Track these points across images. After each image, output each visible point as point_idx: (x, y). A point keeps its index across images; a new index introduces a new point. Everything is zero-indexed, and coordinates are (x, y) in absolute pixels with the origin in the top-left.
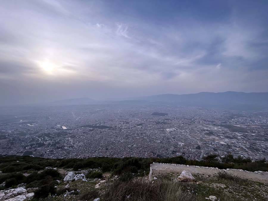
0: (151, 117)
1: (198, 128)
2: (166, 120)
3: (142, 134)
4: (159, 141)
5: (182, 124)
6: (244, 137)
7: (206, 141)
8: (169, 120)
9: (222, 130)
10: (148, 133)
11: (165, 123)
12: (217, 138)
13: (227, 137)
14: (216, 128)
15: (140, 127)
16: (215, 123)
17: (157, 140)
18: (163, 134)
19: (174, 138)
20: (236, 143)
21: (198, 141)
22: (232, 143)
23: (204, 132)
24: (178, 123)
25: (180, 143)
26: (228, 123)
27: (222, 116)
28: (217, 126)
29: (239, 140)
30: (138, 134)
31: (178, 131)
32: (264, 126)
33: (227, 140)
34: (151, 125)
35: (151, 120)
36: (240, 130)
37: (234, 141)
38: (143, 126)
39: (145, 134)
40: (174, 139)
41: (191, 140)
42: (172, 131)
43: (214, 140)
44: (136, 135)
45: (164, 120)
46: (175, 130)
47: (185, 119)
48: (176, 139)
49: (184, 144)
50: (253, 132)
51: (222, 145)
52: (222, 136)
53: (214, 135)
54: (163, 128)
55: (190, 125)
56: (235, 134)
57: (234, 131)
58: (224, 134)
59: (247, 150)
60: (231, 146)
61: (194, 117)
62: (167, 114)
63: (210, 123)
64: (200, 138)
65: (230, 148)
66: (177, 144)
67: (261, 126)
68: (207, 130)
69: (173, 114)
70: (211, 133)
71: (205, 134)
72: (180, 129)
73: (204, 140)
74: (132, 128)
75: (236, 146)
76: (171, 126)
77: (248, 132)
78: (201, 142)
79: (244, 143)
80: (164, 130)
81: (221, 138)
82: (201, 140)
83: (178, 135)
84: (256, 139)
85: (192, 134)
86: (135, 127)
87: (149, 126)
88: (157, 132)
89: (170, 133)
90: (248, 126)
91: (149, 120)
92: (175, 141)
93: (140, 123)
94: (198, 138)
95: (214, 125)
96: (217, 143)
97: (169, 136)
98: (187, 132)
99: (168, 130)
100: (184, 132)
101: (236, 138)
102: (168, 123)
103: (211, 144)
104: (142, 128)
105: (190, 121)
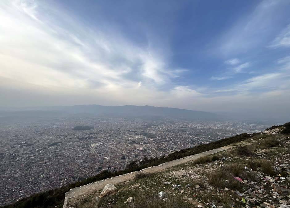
0: (72, 132)
1: (123, 138)
2: (91, 134)
3: (56, 156)
4: (82, 161)
5: (109, 137)
6: (154, 141)
7: (130, 150)
8: (95, 134)
9: (142, 138)
10: (66, 154)
11: (90, 138)
12: (138, 145)
13: (144, 143)
14: (137, 137)
15: (54, 147)
16: (136, 132)
17: (80, 159)
18: (87, 152)
19: (100, 153)
20: (150, 147)
21: (123, 151)
22: (148, 148)
23: (128, 142)
24: (105, 137)
25: (107, 157)
26: (145, 132)
27: (141, 126)
28: (138, 134)
29: (151, 144)
30: (49, 159)
31: (104, 145)
32: (165, 131)
33: (144, 146)
34: (71, 143)
35: (71, 137)
36: (153, 136)
37: (148, 146)
38: (59, 145)
39: (61, 156)
40: (100, 155)
41: (117, 151)
42: (98, 146)
43: (135, 148)
44: (45, 160)
45: (89, 135)
46: (101, 144)
47: (112, 131)
48: (102, 154)
49: (110, 157)
50: (159, 137)
51: (141, 150)
52: (141, 143)
53: (136, 143)
54: (87, 144)
55: (116, 136)
56: (149, 140)
57: (149, 138)
58: (142, 141)
59: (156, 151)
60: (147, 150)
61: (120, 128)
62: (93, 128)
63: (133, 133)
64: (125, 147)
65: (146, 152)
66: (103, 159)
67: (163, 131)
68: (131, 140)
69: (100, 127)
70: (133, 142)
71: (129, 144)
72: (107, 142)
73: (128, 149)
74: (38, 151)
75: (149, 150)
76: (97, 141)
77: (156, 137)
78: (126, 152)
79: (155, 146)
80: (89, 146)
81: (140, 145)
82: (126, 150)
83: (105, 149)
84: (161, 142)
85: (118, 146)
86: (44, 148)
87: (68, 144)
88: (80, 150)
89: (96, 148)
90: (157, 132)
91: (68, 137)
92: (101, 156)
93: (53, 142)
94: (123, 149)
95: (136, 134)
96: (138, 150)
97: (94, 152)
98: (113, 144)
99: (93, 145)
100: (111, 145)
101: (150, 143)
102: (94, 138)
103: (134, 152)
104: (57, 148)
105: (117, 133)
